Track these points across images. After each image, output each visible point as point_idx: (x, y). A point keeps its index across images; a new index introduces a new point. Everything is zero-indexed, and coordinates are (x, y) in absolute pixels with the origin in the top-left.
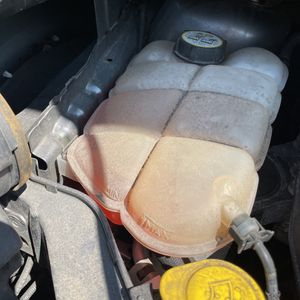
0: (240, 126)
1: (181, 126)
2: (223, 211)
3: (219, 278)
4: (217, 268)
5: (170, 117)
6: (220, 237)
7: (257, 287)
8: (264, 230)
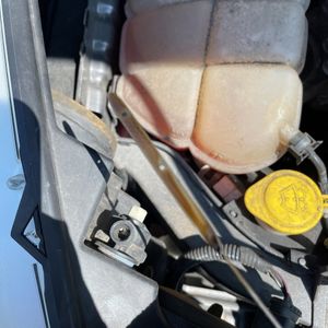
0: (281, 40)
1: (224, 52)
2: (280, 134)
3: (285, 186)
4: (283, 179)
5: (208, 39)
6: (279, 150)
7: (312, 183)
8: (315, 142)
